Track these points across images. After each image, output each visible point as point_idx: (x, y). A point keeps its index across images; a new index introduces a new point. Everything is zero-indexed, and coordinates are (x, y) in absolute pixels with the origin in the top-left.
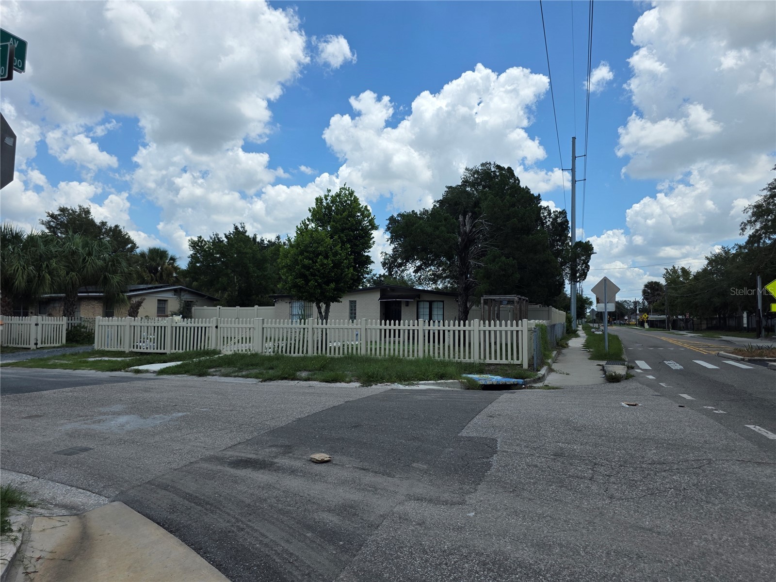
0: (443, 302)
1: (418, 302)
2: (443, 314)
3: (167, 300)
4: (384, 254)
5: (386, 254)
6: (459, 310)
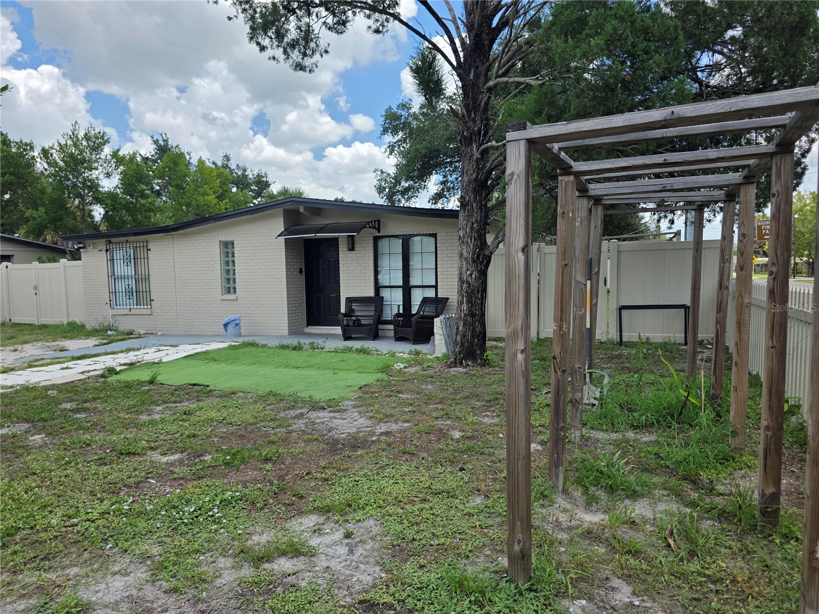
0: (434, 236)
1: (376, 240)
2: (436, 268)
3: (12, 256)
4: (379, 173)
5: (382, 172)
6: (461, 255)
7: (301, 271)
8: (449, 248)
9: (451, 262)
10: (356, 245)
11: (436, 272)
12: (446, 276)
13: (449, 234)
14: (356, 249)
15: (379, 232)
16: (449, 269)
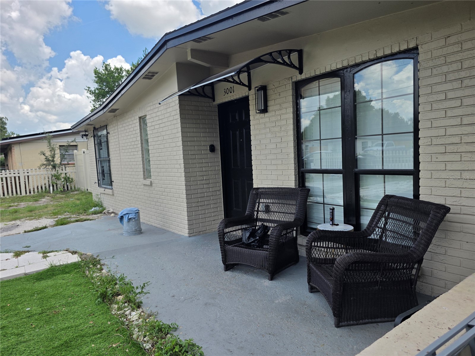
0: (412, 54)
7: (212, 149)
8: (451, 77)
9: (459, 112)
10: (270, 103)
11: (416, 139)
12: (442, 149)
13: (452, 40)
14: (270, 109)
15: (301, 72)
16: (450, 131)
